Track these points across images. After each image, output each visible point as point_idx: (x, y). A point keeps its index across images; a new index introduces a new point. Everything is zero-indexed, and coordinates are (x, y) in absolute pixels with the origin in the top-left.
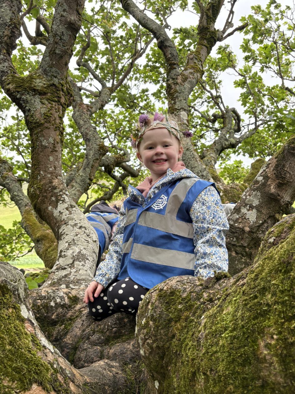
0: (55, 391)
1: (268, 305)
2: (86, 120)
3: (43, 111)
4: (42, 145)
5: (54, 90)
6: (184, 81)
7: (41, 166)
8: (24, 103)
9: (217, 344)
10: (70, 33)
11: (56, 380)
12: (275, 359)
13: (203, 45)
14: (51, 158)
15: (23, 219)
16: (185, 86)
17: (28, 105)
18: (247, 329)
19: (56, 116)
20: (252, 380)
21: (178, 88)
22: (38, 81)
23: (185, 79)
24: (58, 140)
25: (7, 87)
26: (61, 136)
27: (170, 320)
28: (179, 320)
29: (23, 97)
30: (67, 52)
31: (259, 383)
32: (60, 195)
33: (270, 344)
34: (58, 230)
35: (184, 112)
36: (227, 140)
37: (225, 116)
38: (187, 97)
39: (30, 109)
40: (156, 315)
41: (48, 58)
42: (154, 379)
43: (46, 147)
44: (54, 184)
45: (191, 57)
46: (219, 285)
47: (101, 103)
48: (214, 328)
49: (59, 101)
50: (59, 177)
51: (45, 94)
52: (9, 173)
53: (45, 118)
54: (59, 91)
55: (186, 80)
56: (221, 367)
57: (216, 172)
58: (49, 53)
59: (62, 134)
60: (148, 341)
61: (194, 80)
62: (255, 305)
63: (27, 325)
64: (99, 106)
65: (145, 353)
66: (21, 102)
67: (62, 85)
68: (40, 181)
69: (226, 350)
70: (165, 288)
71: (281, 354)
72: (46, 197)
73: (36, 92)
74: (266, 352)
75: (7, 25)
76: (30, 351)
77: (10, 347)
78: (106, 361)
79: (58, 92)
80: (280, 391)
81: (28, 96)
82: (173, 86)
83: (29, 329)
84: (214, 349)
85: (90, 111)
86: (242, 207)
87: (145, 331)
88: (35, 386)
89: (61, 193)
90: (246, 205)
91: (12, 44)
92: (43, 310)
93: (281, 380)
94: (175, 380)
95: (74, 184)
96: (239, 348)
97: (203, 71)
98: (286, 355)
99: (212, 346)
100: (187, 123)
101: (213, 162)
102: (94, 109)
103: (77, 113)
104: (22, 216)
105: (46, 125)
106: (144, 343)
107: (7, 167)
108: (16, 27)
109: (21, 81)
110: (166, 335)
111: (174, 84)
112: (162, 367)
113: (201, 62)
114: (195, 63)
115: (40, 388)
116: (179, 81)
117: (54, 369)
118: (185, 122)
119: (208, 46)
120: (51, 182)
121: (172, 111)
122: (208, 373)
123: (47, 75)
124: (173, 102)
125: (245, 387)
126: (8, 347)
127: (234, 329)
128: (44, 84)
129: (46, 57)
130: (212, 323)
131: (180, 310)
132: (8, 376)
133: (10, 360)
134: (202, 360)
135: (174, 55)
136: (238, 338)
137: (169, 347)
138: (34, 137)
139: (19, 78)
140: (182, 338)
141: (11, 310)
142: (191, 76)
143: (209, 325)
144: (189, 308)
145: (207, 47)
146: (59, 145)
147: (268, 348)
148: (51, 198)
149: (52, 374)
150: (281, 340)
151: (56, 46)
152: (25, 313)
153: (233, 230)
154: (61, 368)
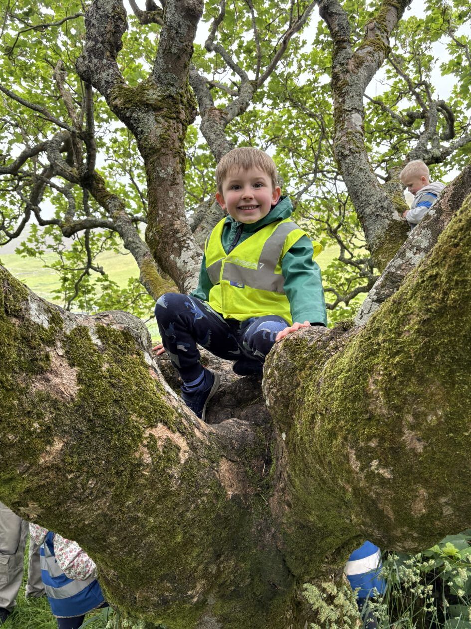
0: (180, 432)
1: (379, 344)
2: (218, 132)
3: (159, 132)
4: (159, 176)
5: (172, 103)
6: (357, 68)
7: (159, 204)
8: (135, 123)
9: (333, 385)
10: (189, 23)
11: (181, 423)
12: (381, 393)
13: (390, 5)
14: (171, 194)
15: (141, 272)
16: (359, 74)
17: (140, 125)
18: (360, 369)
19: (175, 138)
20: (361, 413)
21: (348, 78)
22: (151, 92)
23: (360, 63)
24: (179, 169)
25: (114, 103)
26: (183, 165)
27: (295, 369)
28: (304, 369)
29: (133, 115)
30: (186, 50)
31: (366, 416)
32: (184, 240)
33: (377, 380)
34: (183, 283)
35: (357, 115)
36: (426, 151)
37: (426, 115)
38: (362, 91)
39: (142, 131)
40: (281, 365)
41: (162, 60)
42: (281, 431)
43: (164, 178)
44: (176, 226)
45: (372, 26)
46: (348, 334)
47: (239, 106)
48: (332, 372)
49: (178, 118)
50: (181, 218)
51: (160, 109)
52: (121, 212)
53: (162, 142)
54: (178, 104)
55: (362, 65)
56: (335, 405)
57: (404, 202)
58: (164, 53)
59: (183, 160)
60: (273, 390)
61: (374, 65)
62: (368, 345)
63: (151, 371)
64: (237, 111)
65: (270, 403)
66: (132, 122)
67: (182, 96)
68: (160, 222)
69: (340, 389)
70: (291, 338)
71: (386, 388)
72: (167, 243)
73: (149, 107)
74: (373, 388)
75: (108, 18)
76: (154, 394)
77: (136, 388)
78: (235, 419)
79: (177, 106)
80: (384, 422)
81: (139, 113)
82: (342, 76)
83: (154, 376)
84: (330, 390)
85: (225, 119)
86: (408, 250)
87: (270, 380)
88: (160, 425)
89: (185, 238)
90: (413, 247)
91: (116, 43)
92: (169, 371)
93: (385, 412)
94: (298, 426)
95: (205, 225)
96: (351, 386)
97: (389, 48)
98: (390, 389)
99: (328, 388)
100: (361, 131)
101: (401, 187)
102: (229, 116)
103: (206, 123)
104: (140, 268)
105: (163, 150)
106: (268, 393)
107: (117, 204)
108: (120, 19)
109: (130, 94)
110: (290, 384)
111: (344, 72)
112: (287, 417)
113: (387, 32)
114: (377, 36)
115: (166, 427)
116: (351, 67)
117: (178, 413)
118: (359, 129)
119: (398, 6)
120: (172, 225)
121: (340, 114)
122: (324, 412)
123: (161, 83)
124: (341, 100)
125: (354, 421)
126: (134, 388)
127: (349, 371)
128: (159, 96)
129: (160, 58)
130: (332, 368)
131: (305, 359)
132: (135, 413)
133: (136, 399)
134: (320, 402)
135: (344, 28)
136: (351, 379)
137: (293, 396)
138: (150, 166)
139: (127, 90)
140: (305, 386)
141: (134, 356)
142: (369, 58)
143: (328, 370)
144: (314, 357)
145: (396, 8)
146: (181, 175)
147: (376, 384)
148: (173, 244)
149: (177, 418)
150: (386, 375)
151: (171, 43)
152: (148, 360)
153: (394, 279)
154: (185, 414)
